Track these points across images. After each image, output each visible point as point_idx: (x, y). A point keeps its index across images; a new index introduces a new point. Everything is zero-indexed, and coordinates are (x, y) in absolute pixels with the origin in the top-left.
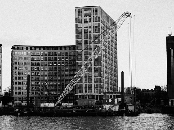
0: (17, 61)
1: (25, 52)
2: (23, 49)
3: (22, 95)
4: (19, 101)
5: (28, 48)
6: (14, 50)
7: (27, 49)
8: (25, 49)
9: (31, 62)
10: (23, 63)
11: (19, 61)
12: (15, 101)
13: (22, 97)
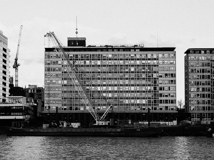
0: (194, 68)
1: (203, 57)
2: (201, 53)
3: (200, 111)
4: (198, 118)
5: (207, 51)
6: (189, 55)
7: (205, 53)
8: (204, 53)
9: (211, 69)
10: (201, 71)
11: (196, 68)
12: (192, 119)
13: (201, 113)
